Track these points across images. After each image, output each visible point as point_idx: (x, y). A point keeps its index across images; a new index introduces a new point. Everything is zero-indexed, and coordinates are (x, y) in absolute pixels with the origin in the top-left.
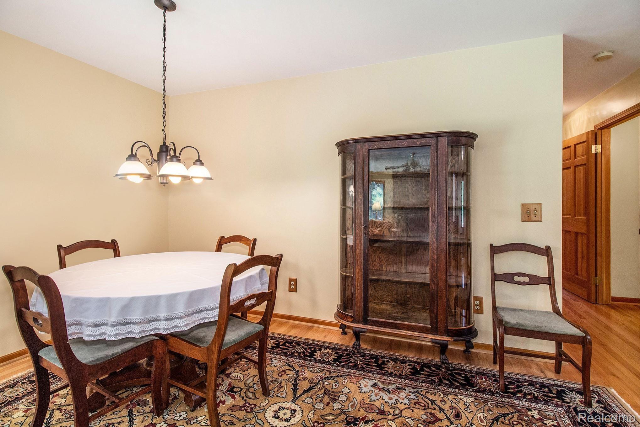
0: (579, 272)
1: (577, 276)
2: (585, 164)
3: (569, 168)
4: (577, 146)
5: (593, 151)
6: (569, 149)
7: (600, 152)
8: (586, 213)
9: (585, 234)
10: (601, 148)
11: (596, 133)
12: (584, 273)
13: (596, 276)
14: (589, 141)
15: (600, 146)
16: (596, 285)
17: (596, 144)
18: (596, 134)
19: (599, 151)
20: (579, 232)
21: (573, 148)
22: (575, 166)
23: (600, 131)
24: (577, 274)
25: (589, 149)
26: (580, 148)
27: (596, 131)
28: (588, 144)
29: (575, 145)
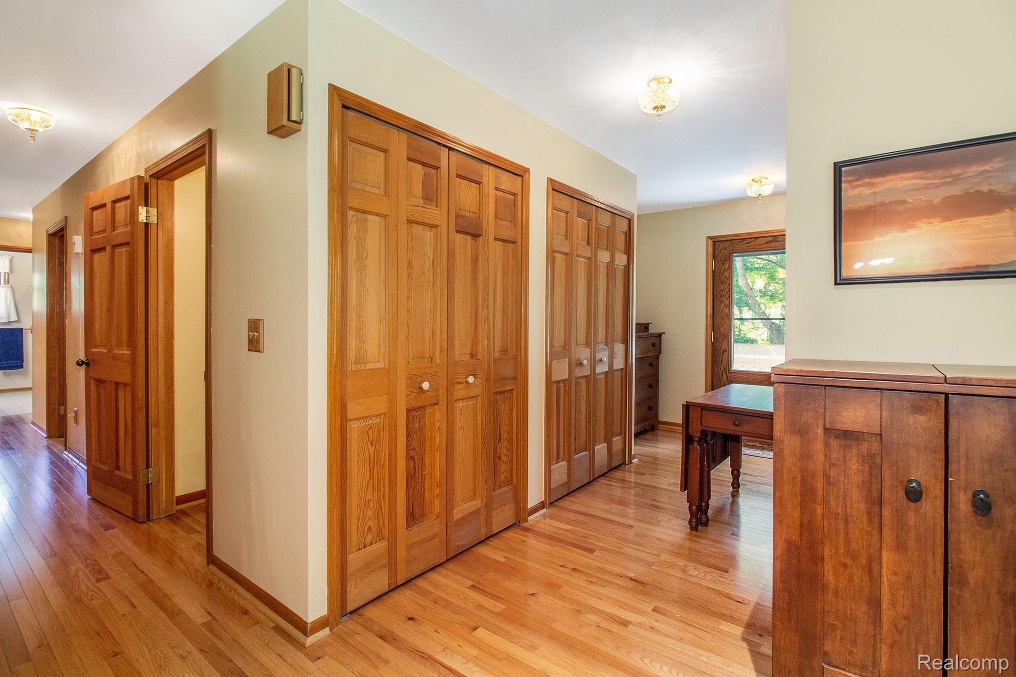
0: (121, 465)
1: (116, 472)
2: (128, 244)
3: (103, 249)
4: (117, 205)
5: (142, 218)
6: (104, 209)
7: (156, 222)
8: (132, 344)
9: (130, 385)
10: (156, 215)
11: (148, 183)
12: (129, 466)
13: (148, 467)
14: (133, 196)
15: (156, 210)
16: (148, 485)
17: (146, 205)
18: (146, 186)
19: (154, 220)
20: (121, 381)
21: (109, 206)
22: (114, 246)
23: (154, 181)
24: (118, 468)
25: (134, 214)
26: (122, 209)
27: (147, 179)
28: (133, 201)
29: (115, 202)
